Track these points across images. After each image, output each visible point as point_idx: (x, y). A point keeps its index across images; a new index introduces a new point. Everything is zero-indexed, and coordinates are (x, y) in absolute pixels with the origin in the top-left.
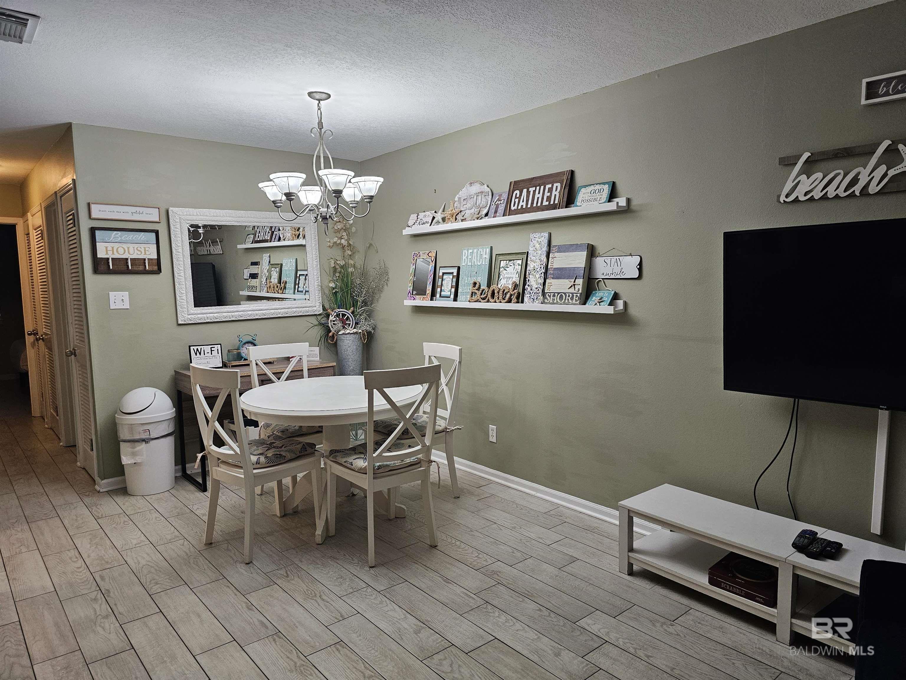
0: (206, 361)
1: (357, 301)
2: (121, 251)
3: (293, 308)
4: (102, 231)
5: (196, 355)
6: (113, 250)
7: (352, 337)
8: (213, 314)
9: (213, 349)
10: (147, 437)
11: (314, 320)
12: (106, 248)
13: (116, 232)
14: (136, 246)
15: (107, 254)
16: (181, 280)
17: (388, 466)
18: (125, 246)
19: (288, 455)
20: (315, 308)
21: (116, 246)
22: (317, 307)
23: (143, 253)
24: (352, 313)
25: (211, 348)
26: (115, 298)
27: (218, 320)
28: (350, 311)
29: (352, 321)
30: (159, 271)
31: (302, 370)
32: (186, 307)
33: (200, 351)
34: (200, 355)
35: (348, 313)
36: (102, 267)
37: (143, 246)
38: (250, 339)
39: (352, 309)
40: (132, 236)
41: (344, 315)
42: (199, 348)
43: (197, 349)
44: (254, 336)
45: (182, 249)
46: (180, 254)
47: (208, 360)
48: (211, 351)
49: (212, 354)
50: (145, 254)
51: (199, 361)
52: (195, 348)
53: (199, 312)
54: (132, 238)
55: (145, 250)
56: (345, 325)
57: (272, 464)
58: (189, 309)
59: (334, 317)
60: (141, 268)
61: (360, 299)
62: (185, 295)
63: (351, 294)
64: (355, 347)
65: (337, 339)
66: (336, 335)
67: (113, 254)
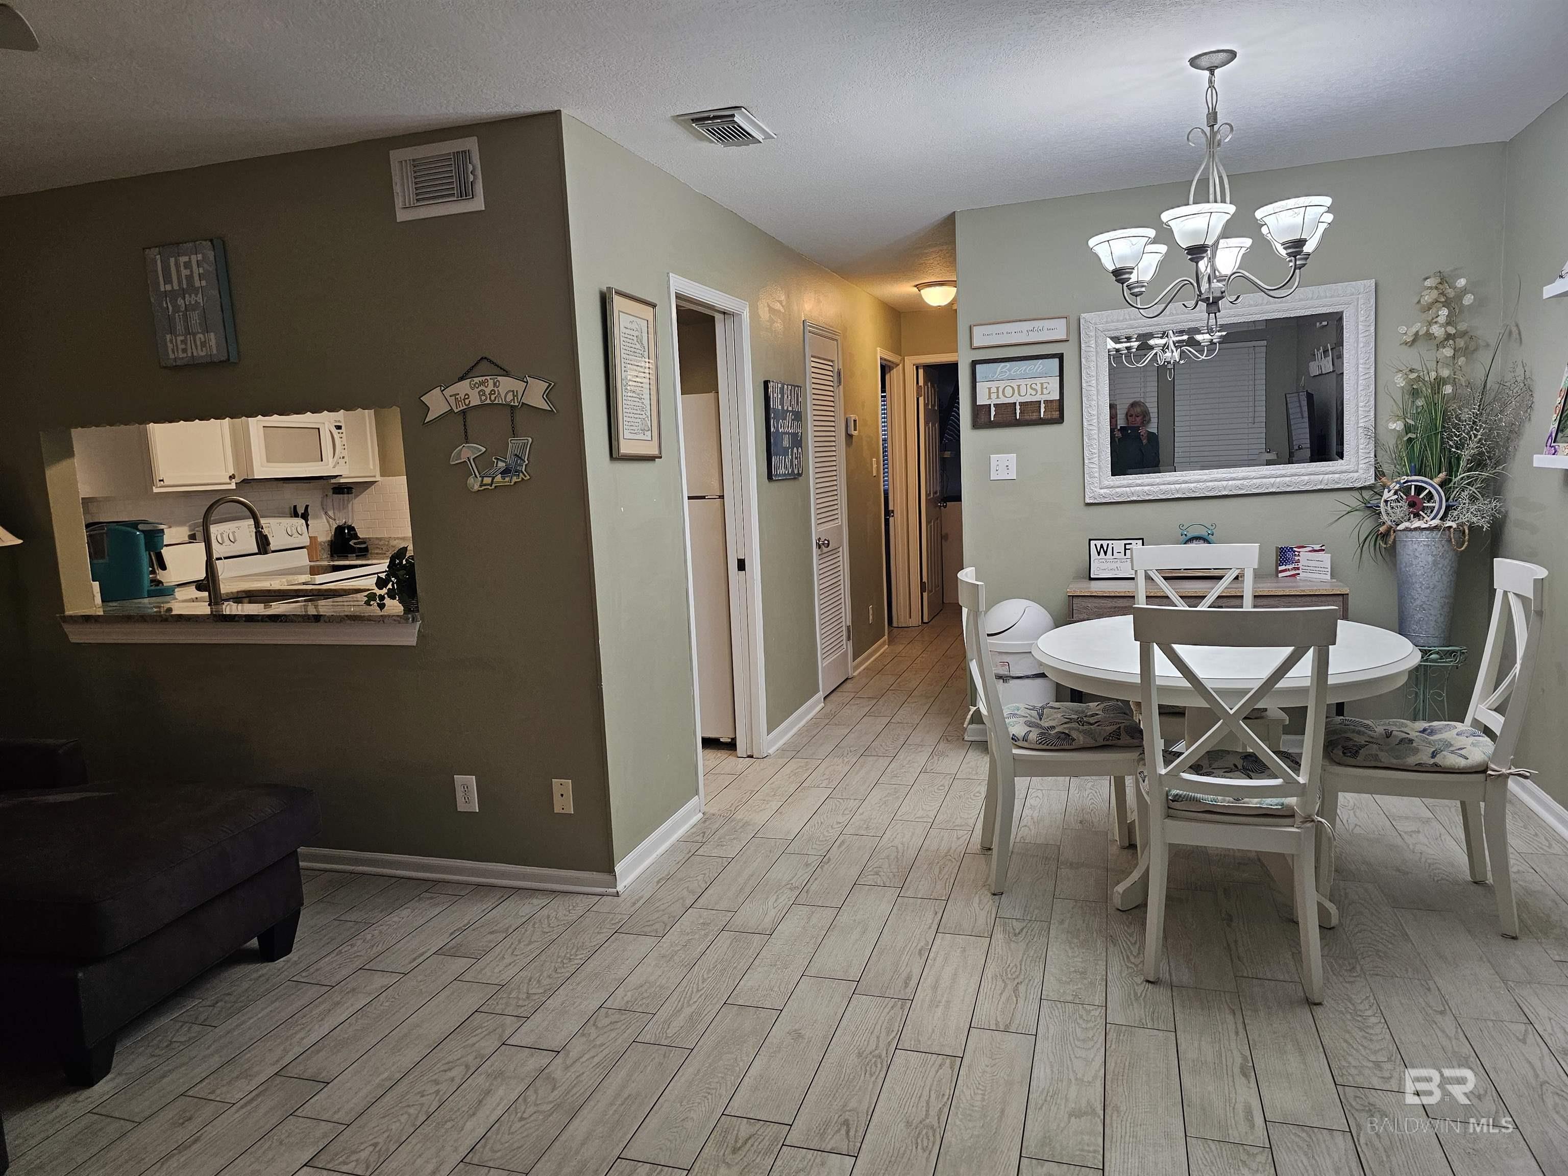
0: (1114, 566)
1: (1459, 458)
2: (1009, 391)
3: (1303, 475)
4: (985, 365)
5: (1099, 555)
6: (998, 392)
7: (1423, 537)
8: (1141, 488)
9: (1127, 547)
10: (1006, 673)
11: (1353, 500)
12: (990, 389)
13: (1003, 364)
14: (1029, 382)
15: (990, 398)
16: (1093, 432)
17: (1197, 801)
18: (1014, 384)
19: (1081, 738)
20: (1356, 475)
21: (1002, 385)
22: (1361, 471)
23: (1039, 392)
24: (1439, 485)
25: (1125, 544)
26: (998, 463)
27: (1151, 497)
28: (1437, 480)
29: (1438, 503)
30: (1060, 420)
31: (1243, 596)
32: (1096, 475)
33: (1105, 549)
34: (1106, 555)
35: (1432, 484)
36: (983, 419)
37: (1038, 381)
38: (1203, 532)
39: (1443, 475)
40: (1024, 368)
41: (1419, 490)
42: (1105, 543)
43: (1102, 546)
44: (1211, 528)
45: (1097, 380)
46: (1093, 389)
47: (1118, 565)
48: (1125, 549)
49: (1125, 555)
50: (1042, 394)
51: (1105, 566)
52: (1099, 543)
53: (1117, 483)
54: (1026, 369)
55: (1042, 388)
56: (1416, 508)
57: (1048, 747)
58: (1102, 479)
59: (1396, 493)
60: (1034, 416)
61: (1466, 454)
62: (1097, 455)
63: (1442, 443)
64: (1430, 559)
65: (1394, 539)
66: (1394, 532)
67: (998, 397)
